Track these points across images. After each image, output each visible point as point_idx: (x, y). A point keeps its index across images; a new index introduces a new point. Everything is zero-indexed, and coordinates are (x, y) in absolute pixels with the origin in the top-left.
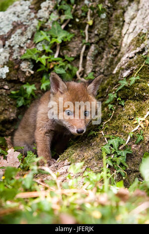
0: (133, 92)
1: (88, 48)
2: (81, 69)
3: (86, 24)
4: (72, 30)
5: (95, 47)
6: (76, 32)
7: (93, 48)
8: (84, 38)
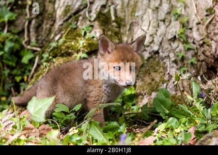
0: (61, 50)
1: (30, 23)
2: (26, 39)
3: (26, 4)
4: (17, 11)
5: (36, 21)
6: (20, 11)
7: (33, 22)
8: (26, 15)
